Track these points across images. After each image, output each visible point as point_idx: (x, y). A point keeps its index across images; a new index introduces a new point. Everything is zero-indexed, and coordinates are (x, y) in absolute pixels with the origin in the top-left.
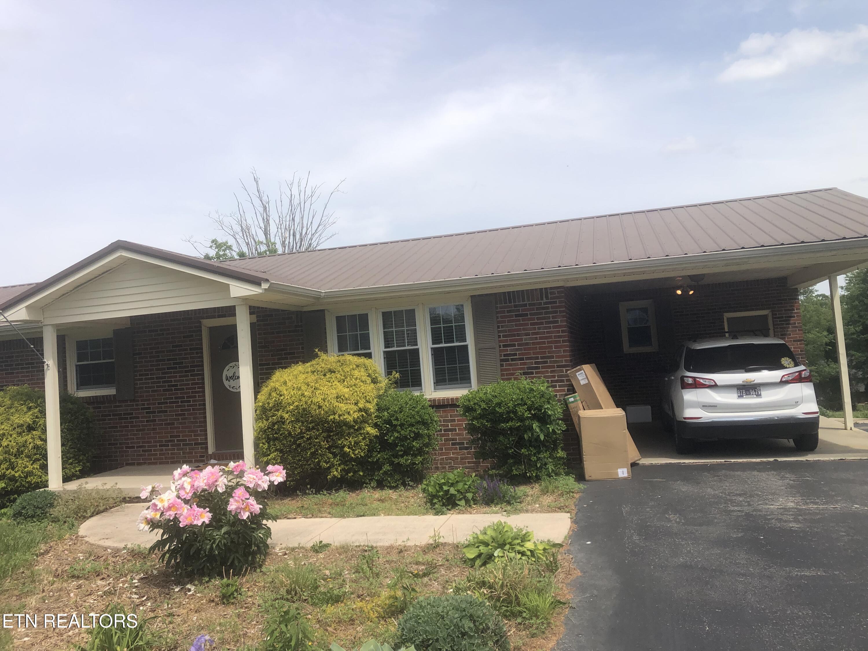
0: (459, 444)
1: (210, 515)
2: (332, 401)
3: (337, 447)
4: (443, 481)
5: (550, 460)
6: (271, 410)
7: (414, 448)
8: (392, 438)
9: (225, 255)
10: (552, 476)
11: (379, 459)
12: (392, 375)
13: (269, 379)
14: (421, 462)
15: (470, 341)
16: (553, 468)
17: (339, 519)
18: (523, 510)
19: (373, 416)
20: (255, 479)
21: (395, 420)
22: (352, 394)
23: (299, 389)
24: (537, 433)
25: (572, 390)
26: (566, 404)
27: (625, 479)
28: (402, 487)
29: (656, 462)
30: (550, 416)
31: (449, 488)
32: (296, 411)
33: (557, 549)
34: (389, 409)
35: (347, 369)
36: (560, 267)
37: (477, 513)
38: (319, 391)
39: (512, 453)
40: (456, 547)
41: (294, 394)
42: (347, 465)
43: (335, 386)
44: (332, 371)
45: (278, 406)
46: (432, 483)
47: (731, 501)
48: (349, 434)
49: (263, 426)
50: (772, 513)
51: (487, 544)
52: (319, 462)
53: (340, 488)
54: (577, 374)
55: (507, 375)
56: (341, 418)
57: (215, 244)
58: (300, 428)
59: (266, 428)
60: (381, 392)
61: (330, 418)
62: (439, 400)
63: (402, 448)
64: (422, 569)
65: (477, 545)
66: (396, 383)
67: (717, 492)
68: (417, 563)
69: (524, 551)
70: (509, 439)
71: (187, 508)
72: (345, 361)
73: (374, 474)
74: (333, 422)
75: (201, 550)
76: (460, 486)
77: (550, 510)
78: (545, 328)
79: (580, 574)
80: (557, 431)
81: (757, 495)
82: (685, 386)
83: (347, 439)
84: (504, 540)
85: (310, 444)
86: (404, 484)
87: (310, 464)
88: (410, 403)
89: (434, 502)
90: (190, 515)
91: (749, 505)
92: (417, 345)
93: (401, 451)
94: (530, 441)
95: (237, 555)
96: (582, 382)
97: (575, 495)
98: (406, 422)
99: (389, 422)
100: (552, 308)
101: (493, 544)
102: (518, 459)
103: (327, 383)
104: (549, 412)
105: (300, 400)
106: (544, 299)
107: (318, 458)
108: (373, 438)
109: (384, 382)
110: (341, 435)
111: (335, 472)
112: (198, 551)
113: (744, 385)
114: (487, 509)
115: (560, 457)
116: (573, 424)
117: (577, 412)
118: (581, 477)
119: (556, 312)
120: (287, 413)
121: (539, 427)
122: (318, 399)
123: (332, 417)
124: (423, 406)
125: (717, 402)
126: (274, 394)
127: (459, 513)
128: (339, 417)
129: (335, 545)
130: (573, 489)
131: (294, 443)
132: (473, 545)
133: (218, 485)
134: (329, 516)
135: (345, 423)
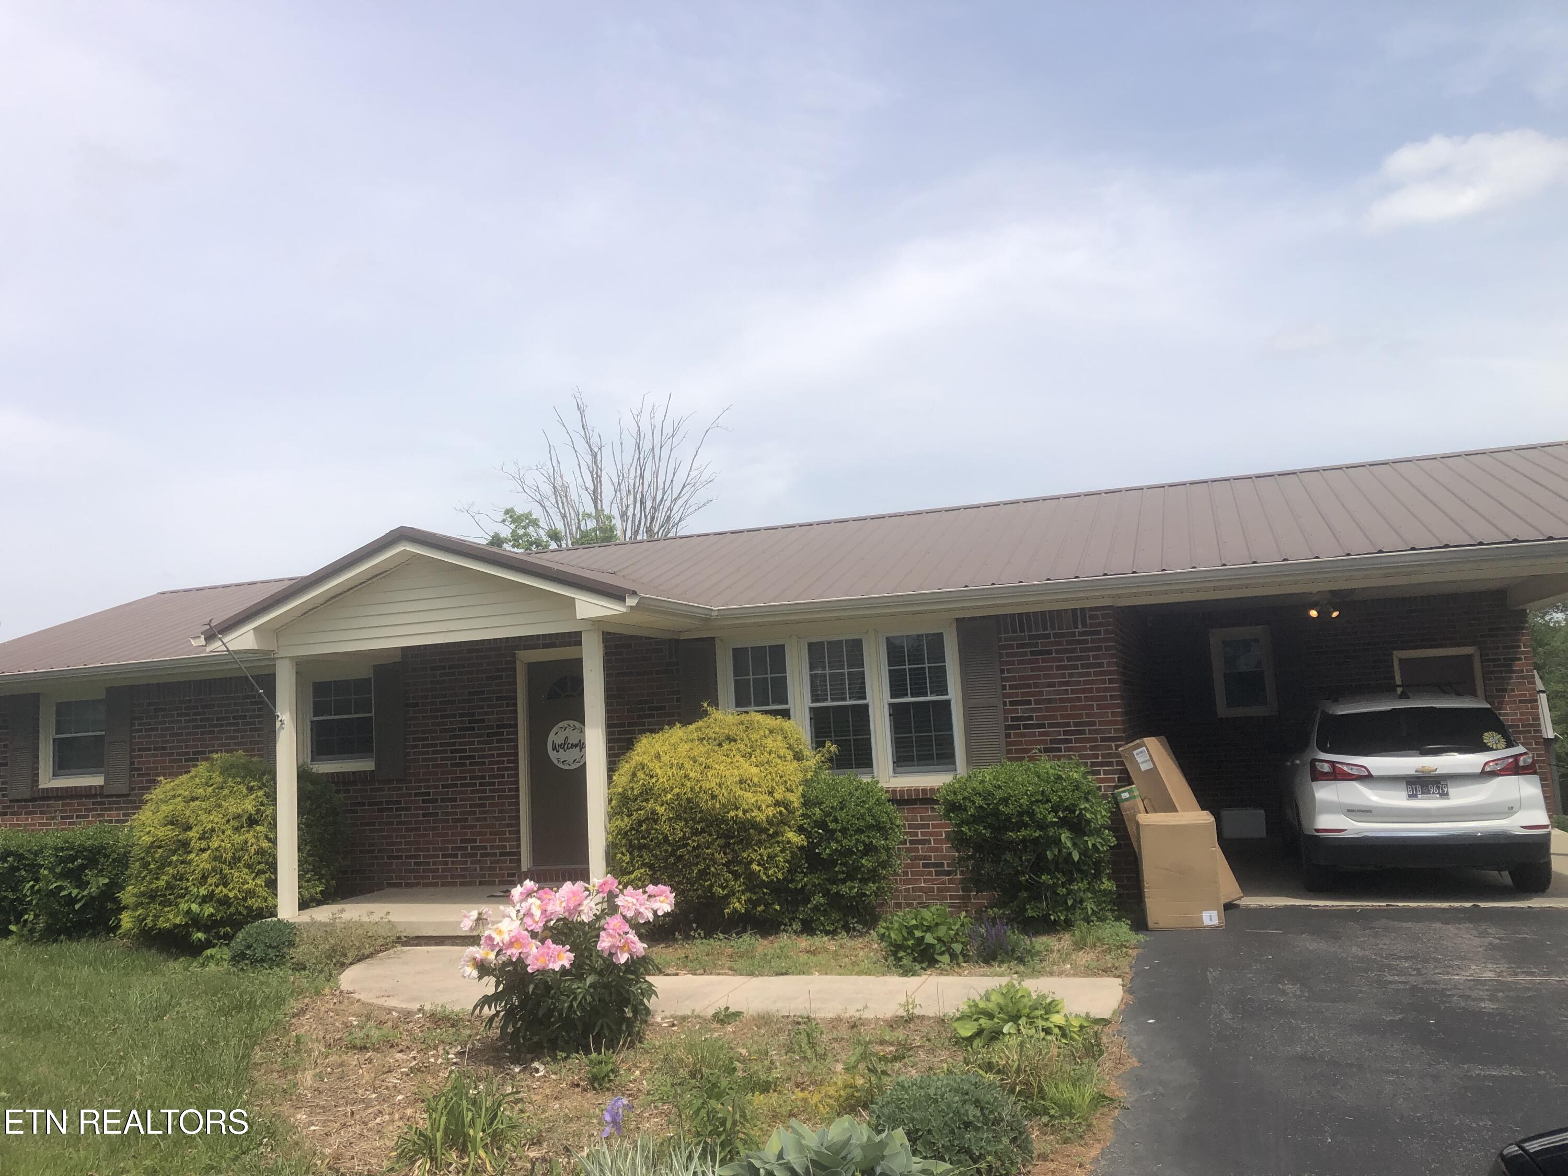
0: (935, 865)
1: (572, 955)
2: (734, 789)
3: (740, 863)
4: (914, 922)
5: (1090, 895)
6: (636, 799)
7: (862, 869)
8: (828, 851)
9: (526, 534)
10: (1093, 922)
11: (806, 885)
12: (824, 746)
13: (631, 749)
14: (874, 892)
15: (954, 693)
16: (1095, 909)
17: (749, 978)
18: (1045, 971)
19: (797, 813)
20: (634, 905)
21: (832, 821)
22: (765, 777)
23: (681, 767)
24: (1068, 848)
25: (1126, 779)
26: (1116, 802)
27: (1212, 929)
28: (844, 933)
29: (1269, 903)
30: (1088, 822)
31: (923, 934)
32: (676, 803)
33: (1100, 1028)
34: (823, 803)
35: (754, 736)
36: (1105, 574)
37: (970, 974)
38: (713, 771)
39: (1027, 880)
40: (941, 1021)
41: (673, 775)
42: (755, 893)
43: (737, 764)
44: (731, 739)
45: (647, 793)
46: (896, 925)
47: (1389, 967)
48: (760, 843)
49: (622, 825)
50: (1456, 987)
51: (990, 1016)
52: (711, 886)
53: (744, 930)
54: (1135, 752)
55: (1017, 752)
56: (748, 815)
57: (511, 517)
58: (681, 830)
59: (628, 828)
60: (809, 775)
61: (729, 815)
62: (902, 791)
63: (844, 869)
64: (891, 1052)
65: (975, 1017)
66: (831, 760)
67: (1366, 953)
68: (882, 1042)
69: (1049, 1028)
70: (1021, 859)
71: (536, 944)
72: (751, 722)
73: (797, 910)
74: (735, 822)
75: (553, 1010)
76: (942, 931)
77: (1089, 972)
78: (1082, 675)
79: (1137, 1064)
80: (1100, 847)
81: (1435, 959)
82: (1318, 776)
83: (756, 851)
84: (1018, 1011)
85: (697, 856)
86: (847, 929)
87: (697, 890)
88: (857, 794)
89: (899, 955)
90: (542, 955)
91: (1419, 973)
92: (865, 698)
93: (843, 872)
94: (1055, 861)
95: (607, 1020)
96: (1144, 767)
97: (1130, 951)
98: (851, 825)
99: (822, 824)
100: (1093, 641)
101: (1000, 1016)
102: (1036, 892)
103: (724, 758)
104: (1088, 816)
105: (682, 785)
106: (1080, 626)
107: (710, 880)
108: (796, 850)
109: (813, 759)
110: (746, 843)
111: (737, 904)
112: (550, 1012)
113: (1419, 778)
114: (986, 969)
115: (1105, 890)
116: (1128, 838)
117: (1135, 816)
118: (1140, 924)
119: (1099, 649)
120: (662, 805)
121: (1072, 839)
122: (711, 784)
123: (732, 814)
124: (877, 800)
125: (1370, 804)
126: (640, 774)
127: (941, 974)
128: (744, 814)
129: (750, 1013)
130: (1127, 941)
131: (673, 854)
132: (968, 1016)
133: (583, 910)
134: (730, 972)
135: (754, 824)
